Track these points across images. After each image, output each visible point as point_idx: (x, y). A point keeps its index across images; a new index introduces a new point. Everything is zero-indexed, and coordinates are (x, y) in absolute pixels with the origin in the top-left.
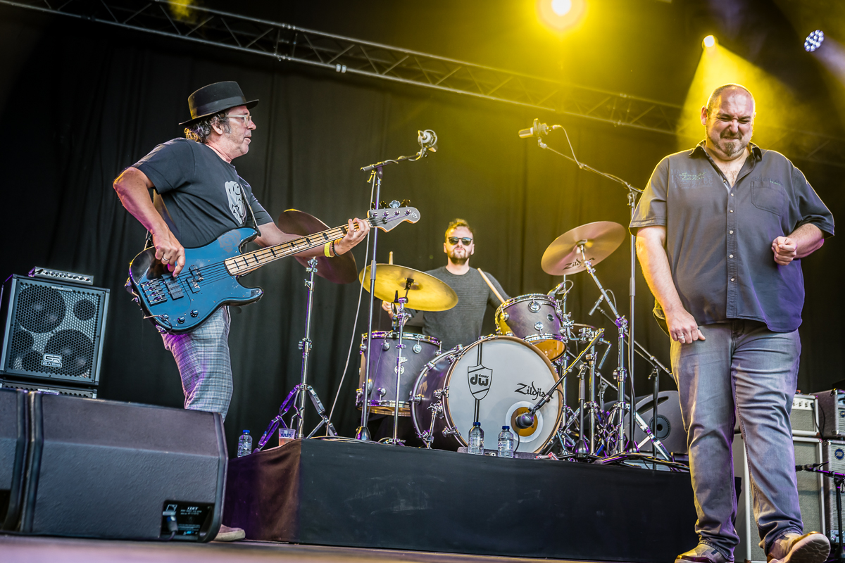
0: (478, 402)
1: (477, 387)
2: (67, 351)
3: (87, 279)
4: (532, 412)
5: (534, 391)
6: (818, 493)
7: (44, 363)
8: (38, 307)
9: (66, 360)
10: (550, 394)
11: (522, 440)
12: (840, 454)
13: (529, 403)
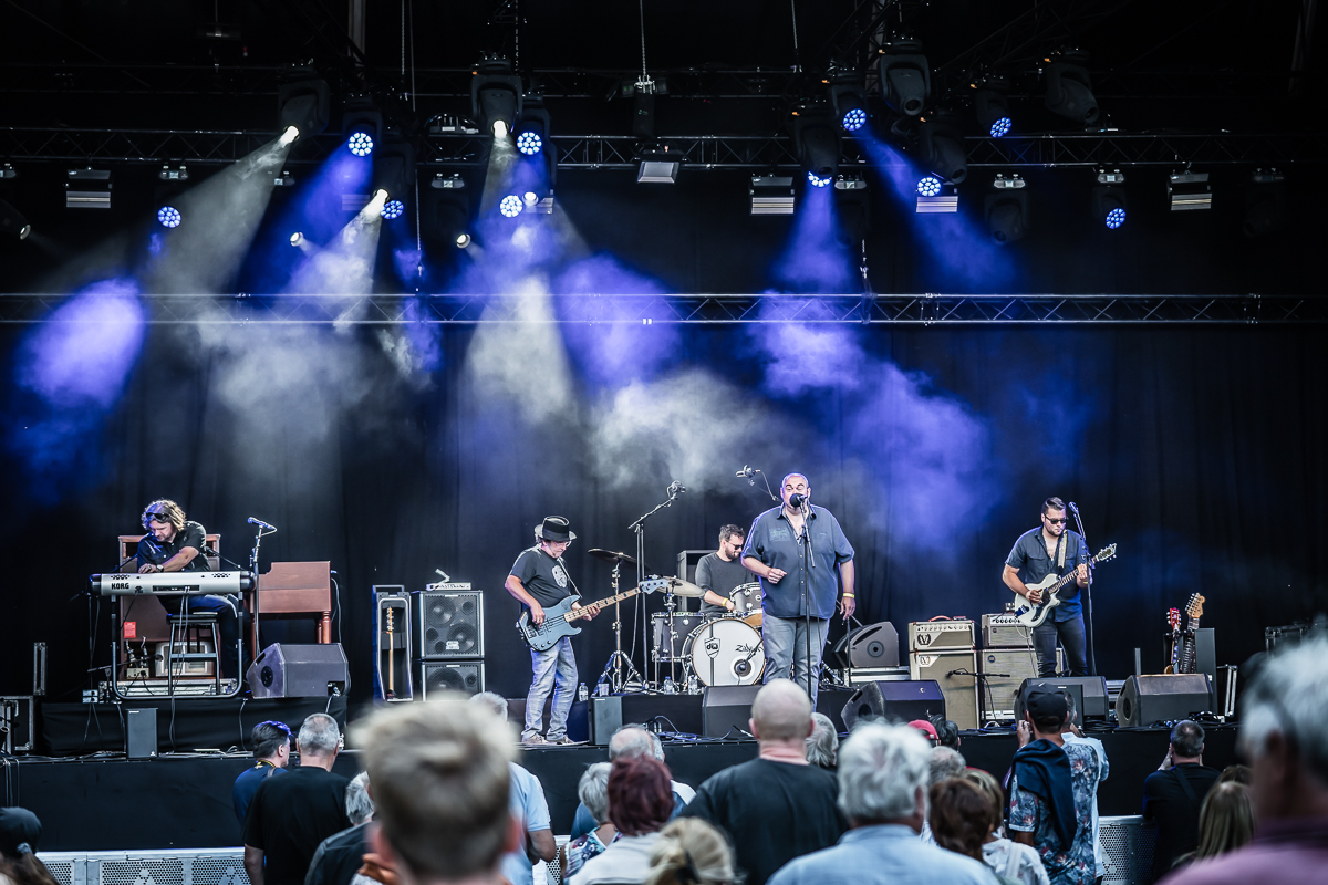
0: (712, 660)
1: (712, 651)
2: (460, 637)
3: (467, 586)
4: (746, 663)
5: (747, 649)
6: (974, 687)
7: (448, 648)
8: (438, 610)
9: (462, 643)
10: (755, 650)
11: (742, 678)
12: (992, 659)
13: (744, 656)
